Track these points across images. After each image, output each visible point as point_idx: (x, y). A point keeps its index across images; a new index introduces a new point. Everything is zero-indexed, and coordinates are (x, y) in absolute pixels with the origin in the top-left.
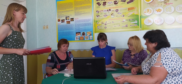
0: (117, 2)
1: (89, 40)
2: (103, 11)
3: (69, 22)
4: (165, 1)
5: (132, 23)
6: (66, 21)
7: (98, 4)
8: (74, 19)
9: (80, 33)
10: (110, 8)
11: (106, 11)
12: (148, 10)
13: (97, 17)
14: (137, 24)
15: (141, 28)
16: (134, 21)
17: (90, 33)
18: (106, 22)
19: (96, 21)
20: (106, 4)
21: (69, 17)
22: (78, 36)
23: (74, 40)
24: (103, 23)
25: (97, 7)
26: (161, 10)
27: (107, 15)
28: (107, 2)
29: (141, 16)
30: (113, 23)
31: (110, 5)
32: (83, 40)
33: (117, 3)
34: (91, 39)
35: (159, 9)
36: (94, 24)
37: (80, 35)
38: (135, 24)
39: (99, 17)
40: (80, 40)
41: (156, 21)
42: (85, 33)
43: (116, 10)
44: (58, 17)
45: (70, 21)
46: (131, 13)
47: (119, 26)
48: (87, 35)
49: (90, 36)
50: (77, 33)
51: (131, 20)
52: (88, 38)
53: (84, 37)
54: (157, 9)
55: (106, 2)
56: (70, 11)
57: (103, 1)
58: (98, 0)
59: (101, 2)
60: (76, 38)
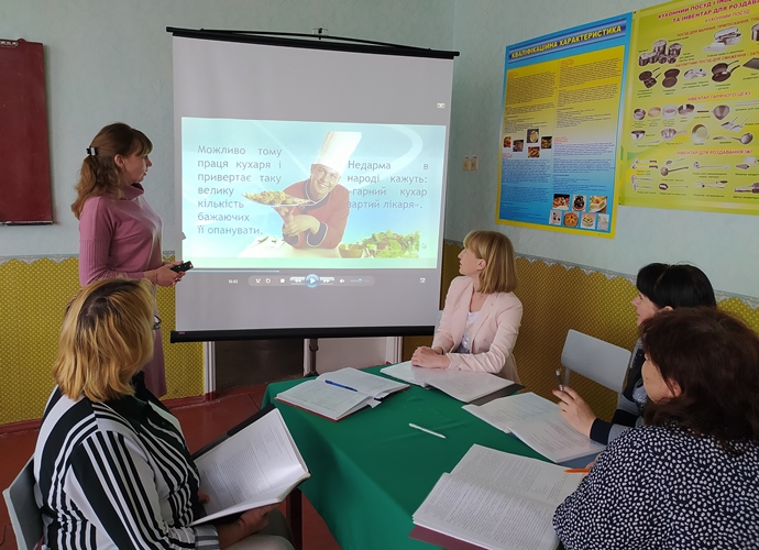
0: (729, 70)
1: (596, 230)
6: (526, 146)
7: (647, 79)
8: (553, 139)
9: (567, 196)
10: (693, 99)
11: (672, 111)
13: (635, 135)
17: (603, 204)
18: (669, 162)
19: (630, 156)
20: (675, 82)
21: (537, 130)
22: (560, 207)
23: (544, 221)
24: (654, 164)
25: (641, 94)
27: (675, 132)
28: (682, 70)
30: (697, 170)
31: (692, 85)
32: (575, 227)
33: (729, 74)
34: (605, 227)
36: (621, 166)
37: (565, 208)
39: (641, 135)
40: (564, 224)
42: (585, 200)
43: (718, 110)
44: (506, 130)
45: (538, 148)
47: (723, 185)
48: (589, 208)
49: (600, 215)
50: (556, 196)
52: (594, 223)
53: (577, 213)
55: (677, 72)
56: (543, 106)
57: (668, 66)
58: (644, 62)
59: (659, 70)
60: (552, 216)
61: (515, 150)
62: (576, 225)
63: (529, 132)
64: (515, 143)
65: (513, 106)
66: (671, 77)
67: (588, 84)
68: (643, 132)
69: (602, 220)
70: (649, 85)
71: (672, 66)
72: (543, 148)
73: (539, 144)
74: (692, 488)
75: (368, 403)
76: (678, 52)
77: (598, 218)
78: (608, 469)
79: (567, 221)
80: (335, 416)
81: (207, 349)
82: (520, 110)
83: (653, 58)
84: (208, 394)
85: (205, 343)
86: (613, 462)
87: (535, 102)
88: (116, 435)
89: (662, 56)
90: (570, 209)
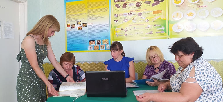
1: (106, 49)
3: (80, 28)
4: (198, 3)
5: (158, 29)
7: (117, 5)
8: (87, 24)
9: (94, 41)
10: (131, 11)
11: (126, 14)
12: (178, 14)
13: (115, 21)
14: (163, 31)
15: (169, 35)
16: (161, 27)
17: (107, 41)
18: (127, 28)
19: (115, 27)
20: (126, 7)
21: (81, 21)
22: (92, 44)
23: (87, 49)
24: (122, 29)
25: (116, 10)
26: (193, 14)
27: (128, 20)
28: (128, 4)
29: (168, 21)
30: (135, 30)
31: (131, 8)
32: (98, 50)
33: (140, 5)
35: (191, 13)
36: (112, 30)
37: (94, 44)
38: (161, 31)
40: (94, 49)
41: (187, 27)
42: (101, 41)
43: (139, 14)
44: (68, 21)
45: (82, 27)
46: (157, 17)
47: (143, 33)
48: (102, 44)
49: (106, 45)
50: (90, 41)
51: (157, 26)
52: (105, 47)
53: (99, 46)
54: (189, 13)
58: (116, 2)
59: (121, 4)
60: (89, 48)
66: (125, 5)
67: (98, 8)
68: (118, 20)
70: (118, 8)
71: (125, 3)
83: (119, 1)
90: (96, 45)
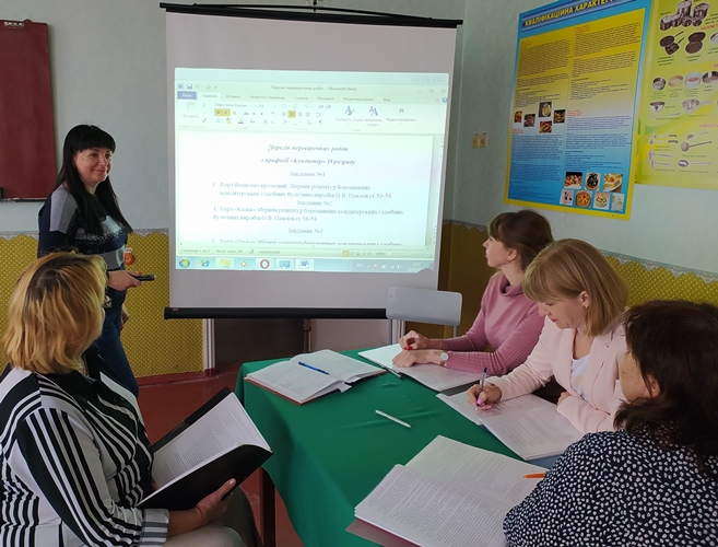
1: (609, 211)
2: (681, 78)
6: (538, 120)
7: (669, 44)
8: (566, 113)
9: (579, 174)
11: (696, 79)
13: (654, 107)
17: (618, 182)
18: (690, 136)
19: (649, 130)
20: (700, 46)
21: (550, 103)
22: (573, 186)
23: (555, 201)
24: (673, 138)
25: (662, 61)
27: (698, 103)
28: (709, 34)
32: (587, 208)
34: (620, 208)
36: (639, 141)
37: (577, 187)
39: (660, 107)
40: (576, 204)
42: (599, 178)
45: (550, 122)
48: (603, 187)
49: (614, 194)
50: (569, 174)
52: (608, 203)
53: (590, 193)
55: (703, 35)
56: (557, 77)
57: (692, 30)
58: (668, 25)
59: (682, 34)
60: (563, 196)
61: (526, 125)
62: (589, 206)
63: (542, 105)
64: (526, 117)
65: (525, 78)
66: (696, 41)
67: (605, 52)
68: (663, 103)
69: (616, 200)
70: (670, 52)
71: (698, 29)
72: (556, 122)
73: (551, 118)
74: (653, 505)
75: (338, 387)
76: (705, 13)
77: (612, 198)
78: (562, 477)
79: (580, 201)
80: (300, 399)
81: (207, 325)
82: (533, 82)
83: (676, 21)
84: (208, 370)
85: (204, 320)
86: (568, 469)
87: (548, 73)
88: (59, 412)
89: (687, 18)
90: (582, 189)
